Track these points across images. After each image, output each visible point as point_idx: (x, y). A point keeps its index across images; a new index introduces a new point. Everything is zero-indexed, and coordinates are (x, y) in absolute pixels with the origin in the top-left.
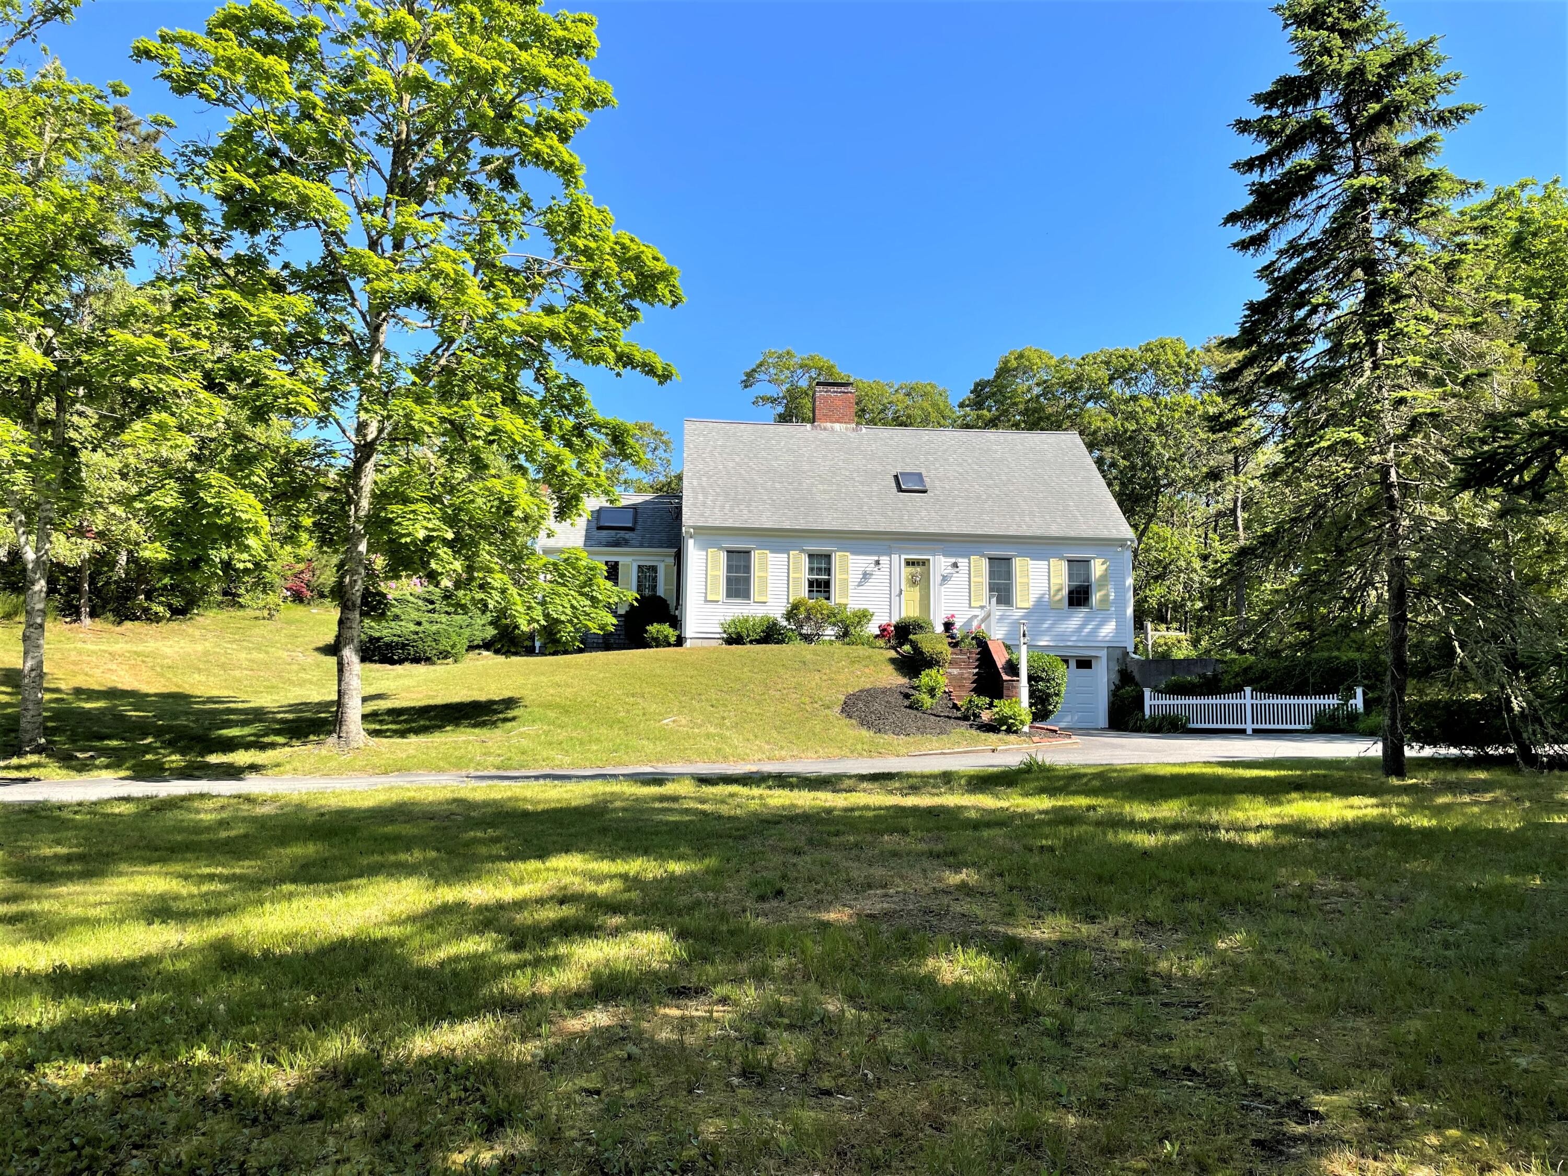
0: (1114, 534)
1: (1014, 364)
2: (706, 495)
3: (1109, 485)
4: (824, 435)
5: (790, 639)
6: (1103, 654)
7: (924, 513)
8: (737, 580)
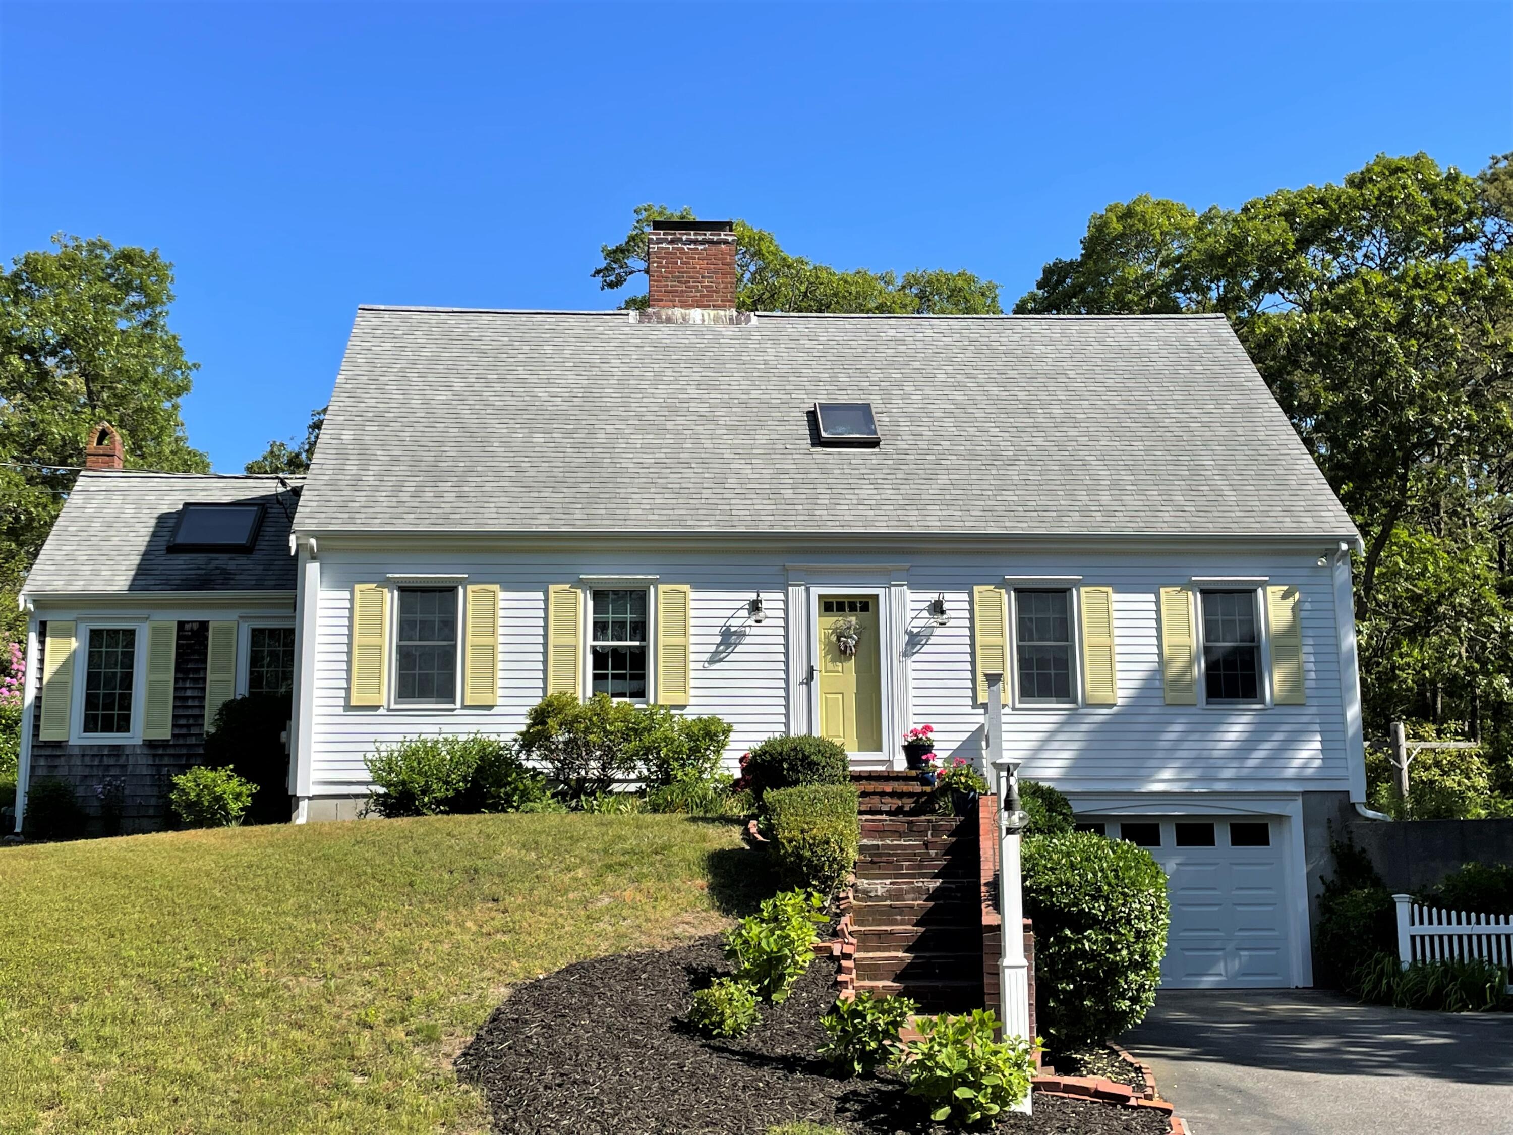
0: (1309, 527)
1: (1116, 227)
2: (365, 460)
3: (1308, 442)
4: (663, 332)
5: (525, 796)
6: (1295, 810)
7: (867, 491)
8: (427, 655)
